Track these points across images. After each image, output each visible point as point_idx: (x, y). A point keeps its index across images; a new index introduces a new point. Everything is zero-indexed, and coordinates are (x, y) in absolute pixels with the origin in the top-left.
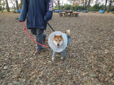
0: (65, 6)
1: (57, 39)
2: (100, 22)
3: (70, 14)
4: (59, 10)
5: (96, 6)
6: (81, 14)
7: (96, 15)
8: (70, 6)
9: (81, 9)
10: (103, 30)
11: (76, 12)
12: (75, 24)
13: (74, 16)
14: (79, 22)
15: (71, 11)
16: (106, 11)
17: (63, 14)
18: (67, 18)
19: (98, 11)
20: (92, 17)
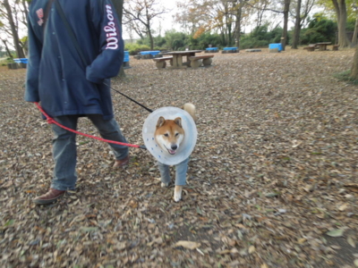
0: (169, 37)
1: (168, 132)
2: (273, 76)
3: (188, 59)
4: (152, 49)
5: (260, 33)
6: (218, 57)
7: (262, 59)
8: (184, 37)
9: (218, 43)
10: (283, 95)
11: (203, 54)
12: (208, 86)
13: (200, 66)
14: (218, 81)
15: (187, 51)
16: (287, 44)
17: (168, 63)
18: (180, 72)
19: (266, 45)
20: (251, 64)
